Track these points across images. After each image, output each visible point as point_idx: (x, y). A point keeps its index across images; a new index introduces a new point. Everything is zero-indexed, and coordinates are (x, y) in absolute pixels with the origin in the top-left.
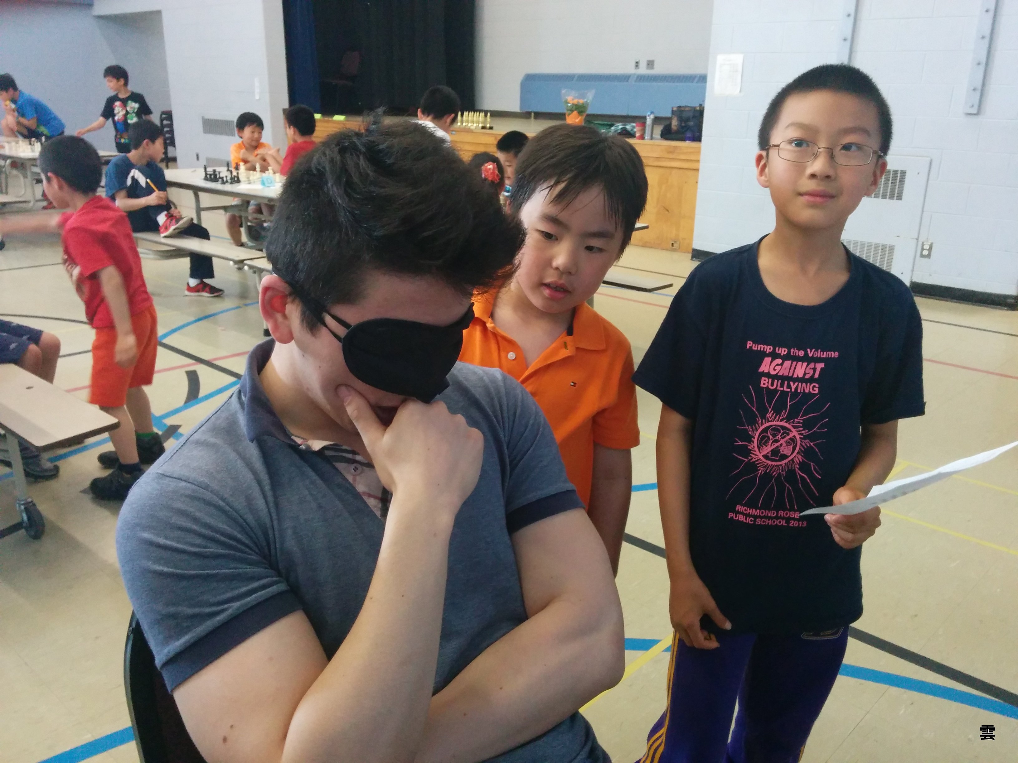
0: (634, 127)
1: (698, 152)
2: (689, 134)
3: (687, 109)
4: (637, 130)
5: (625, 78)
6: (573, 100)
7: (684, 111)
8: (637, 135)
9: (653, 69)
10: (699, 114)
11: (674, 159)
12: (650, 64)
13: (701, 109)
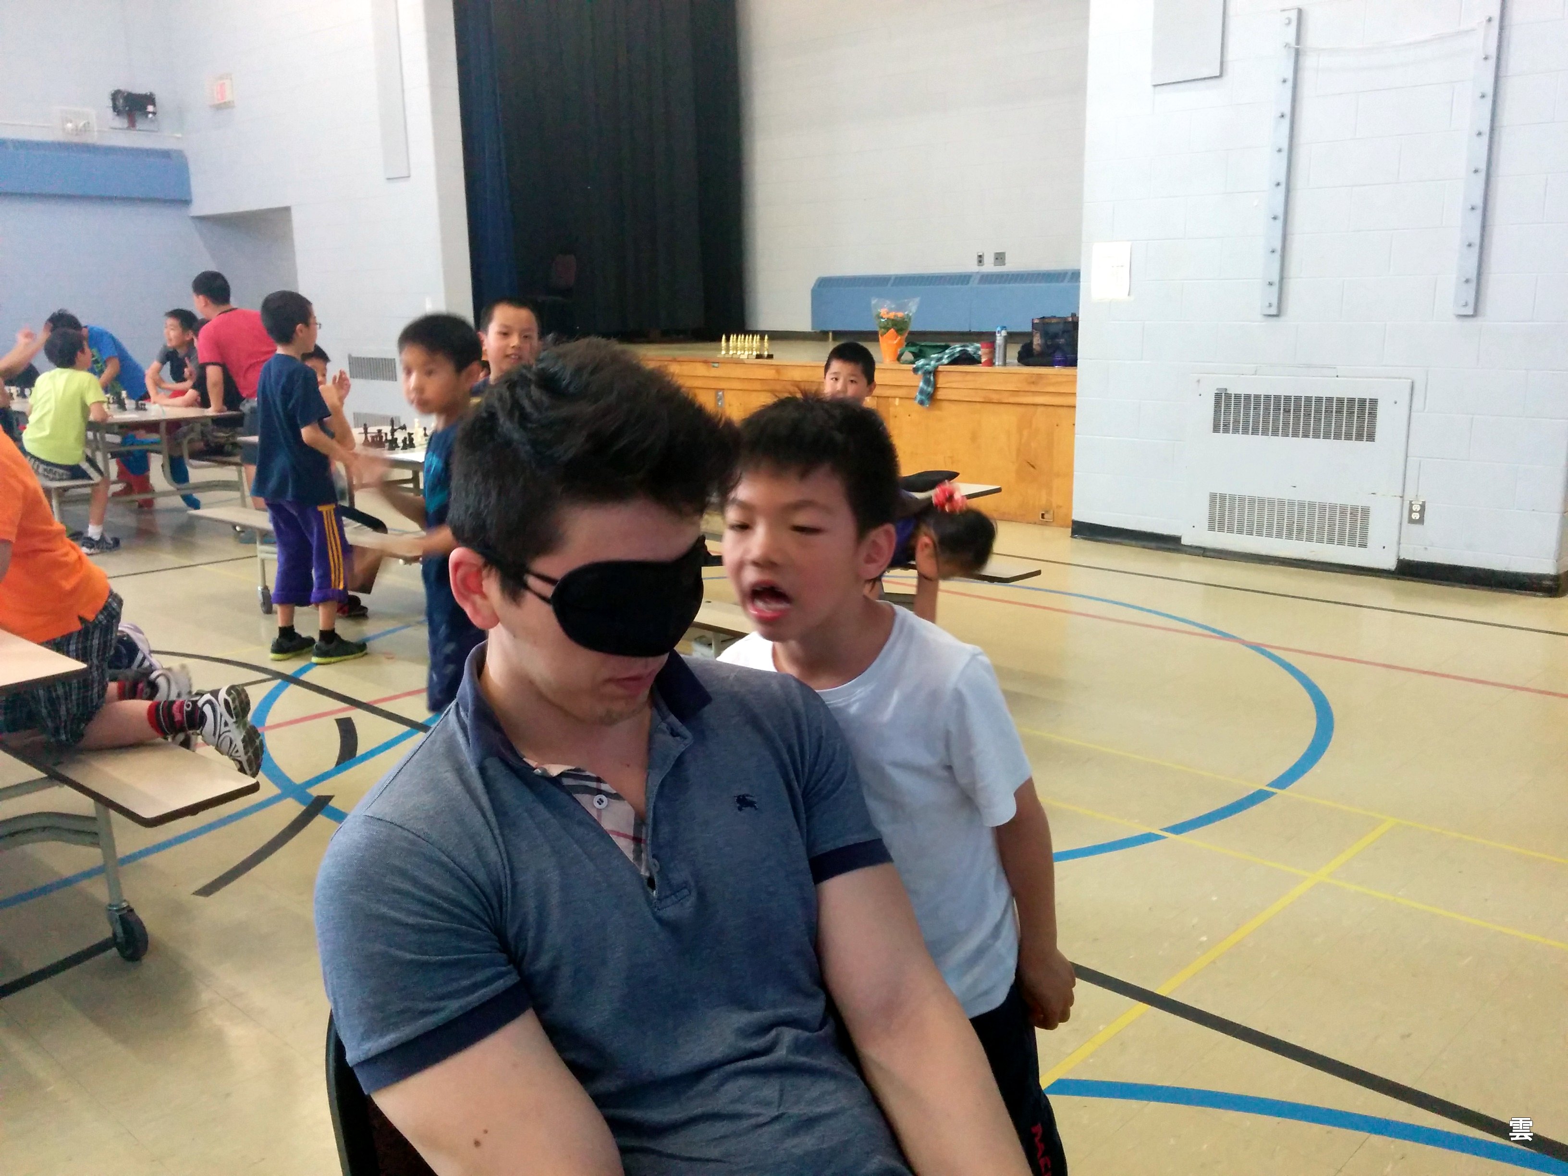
0: (978, 349)
1: (1073, 381)
2: (1058, 357)
3: (1054, 321)
4: (983, 354)
5: (964, 279)
6: (888, 313)
7: (1051, 324)
8: (983, 360)
9: (1004, 264)
10: (1071, 327)
11: (1039, 392)
12: (1000, 258)
13: (1075, 320)
